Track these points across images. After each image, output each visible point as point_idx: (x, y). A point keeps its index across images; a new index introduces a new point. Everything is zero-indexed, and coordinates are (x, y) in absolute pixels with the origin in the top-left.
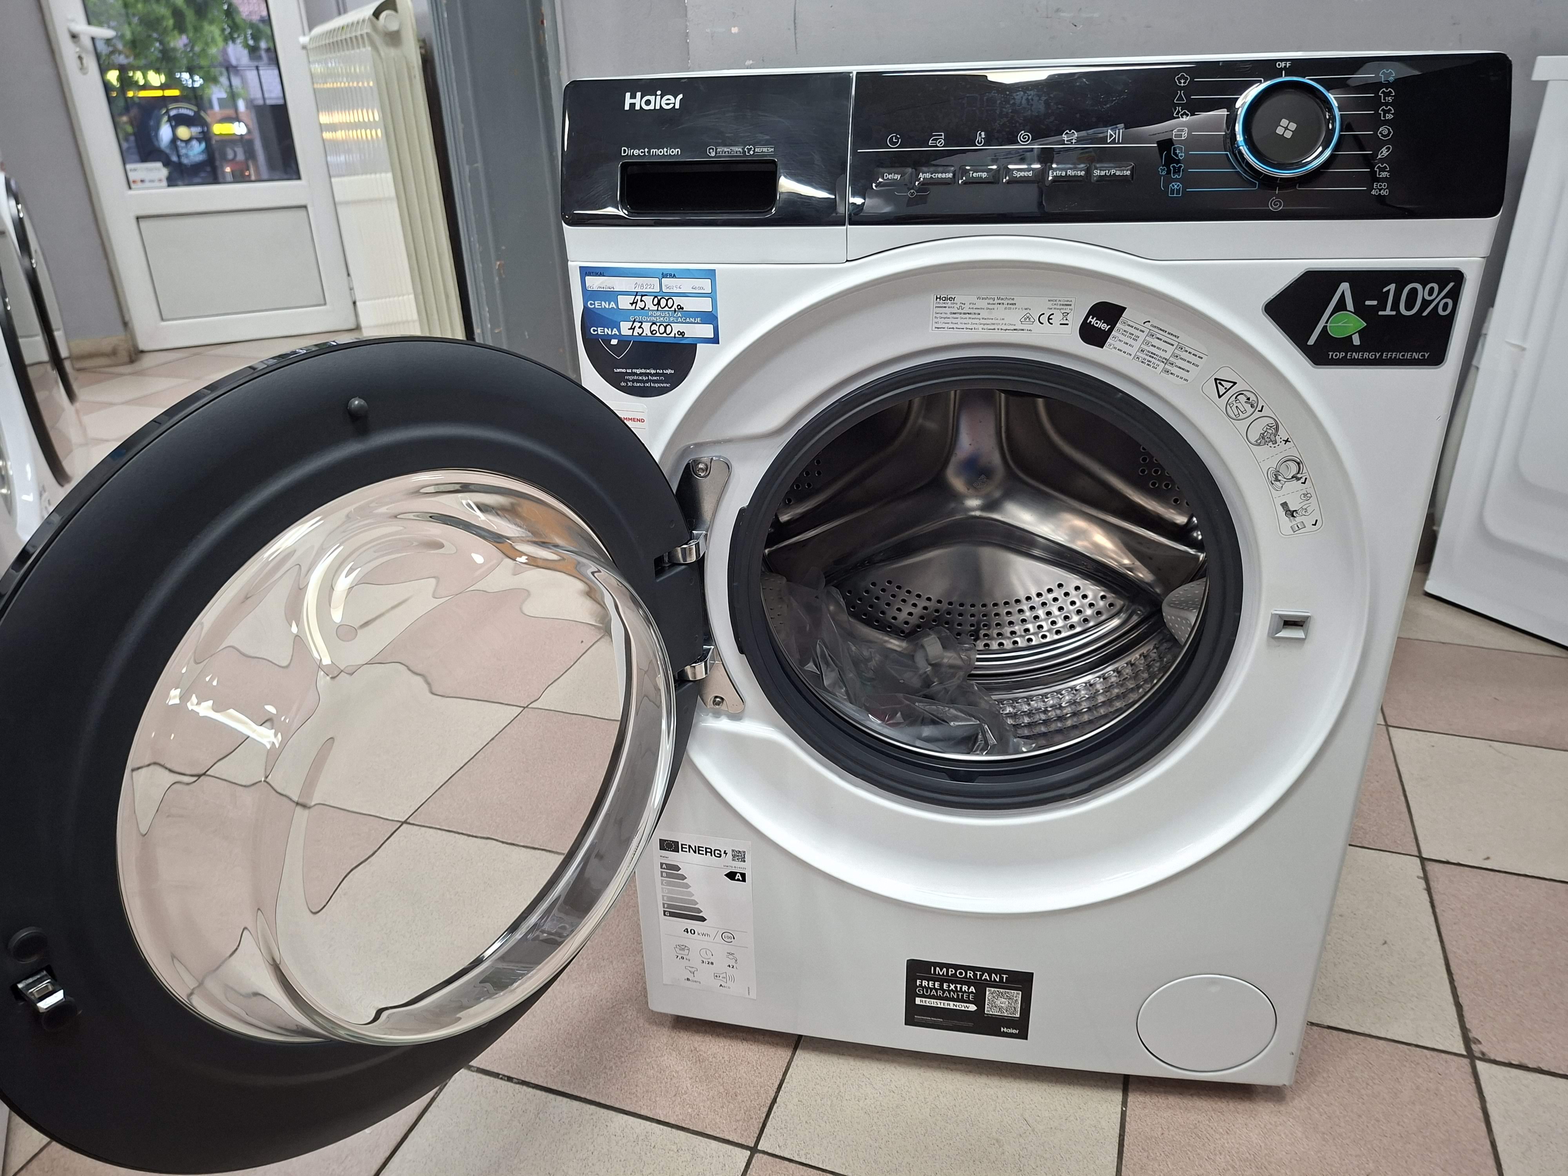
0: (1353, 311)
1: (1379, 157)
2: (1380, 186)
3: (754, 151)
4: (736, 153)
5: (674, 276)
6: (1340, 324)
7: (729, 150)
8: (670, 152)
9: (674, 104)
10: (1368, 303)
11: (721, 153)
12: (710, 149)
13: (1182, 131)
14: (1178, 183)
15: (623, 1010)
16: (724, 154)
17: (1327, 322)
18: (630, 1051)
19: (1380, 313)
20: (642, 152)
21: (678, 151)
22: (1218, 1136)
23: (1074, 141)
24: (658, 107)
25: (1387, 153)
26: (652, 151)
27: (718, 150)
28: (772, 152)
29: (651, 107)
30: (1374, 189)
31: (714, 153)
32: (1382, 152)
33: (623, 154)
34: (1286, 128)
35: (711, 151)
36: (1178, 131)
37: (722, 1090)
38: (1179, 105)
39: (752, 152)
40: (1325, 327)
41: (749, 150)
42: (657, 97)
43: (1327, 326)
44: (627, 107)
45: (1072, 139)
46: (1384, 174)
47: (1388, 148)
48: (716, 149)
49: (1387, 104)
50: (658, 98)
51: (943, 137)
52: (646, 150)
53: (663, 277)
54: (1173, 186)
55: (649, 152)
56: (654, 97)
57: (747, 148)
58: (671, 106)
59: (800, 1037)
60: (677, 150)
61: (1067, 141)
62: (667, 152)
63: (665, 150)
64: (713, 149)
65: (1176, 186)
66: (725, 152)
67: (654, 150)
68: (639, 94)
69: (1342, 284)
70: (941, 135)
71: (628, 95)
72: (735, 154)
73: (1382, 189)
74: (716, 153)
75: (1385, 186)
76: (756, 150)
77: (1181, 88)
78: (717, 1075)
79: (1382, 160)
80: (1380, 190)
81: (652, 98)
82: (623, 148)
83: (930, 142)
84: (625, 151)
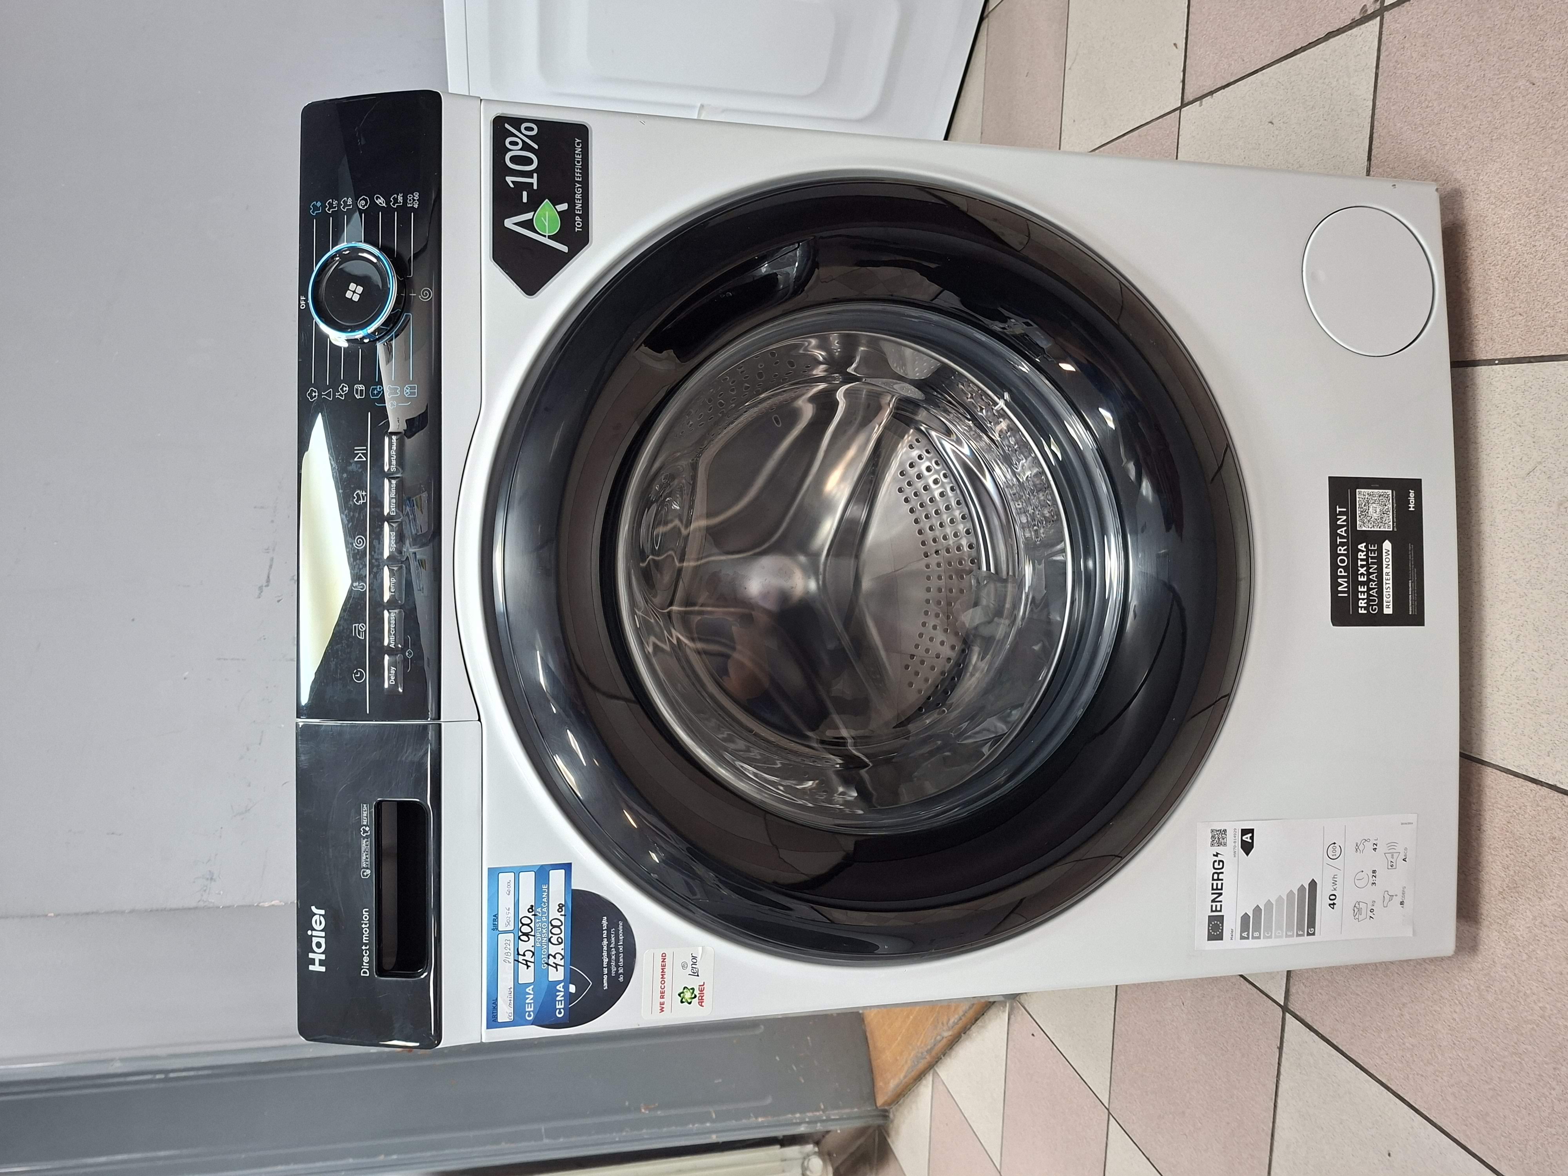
0: (533, 213)
1: (384, 205)
2: (410, 200)
3: (366, 826)
4: (367, 845)
5: (496, 916)
6: (547, 224)
7: (365, 854)
8: (366, 921)
9: (320, 915)
10: (525, 200)
11: (367, 863)
12: (364, 876)
13: (357, 390)
14: (405, 388)
15: (1464, 990)
16: (369, 860)
17: (545, 236)
18: (1516, 982)
19: (535, 187)
20: (366, 953)
21: (365, 911)
22: (1513, 253)
23: (364, 493)
24: (323, 934)
25: (381, 198)
26: (364, 941)
27: (364, 866)
28: (367, 806)
29: (323, 941)
30: (413, 206)
31: (367, 870)
32: (380, 203)
33: (368, 975)
34: (354, 292)
35: (365, 874)
36: (357, 393)
37: (1549, 858)
38: (334, 395)
39: (367, 829)
40: (550, 237)
41: (365, 831)
42: (313, 934)
43: (548, 236)
44: (323, 969)
45: (362, 495)
46: (400, 199)
47: (377, 198)
48: (364, 868)
49: (339, 205)
50: (314, 933)
51: (357, 625)
52: (364, 948)
53: (497, 929)
54: (407, 393)
55: (366, 945)
56: (313, 938)
57: (363, 833)
58: (322, 918)
59: (1463, 756)
60: (364, 913)
61: (364, 500)
62: (366, 924)
63: (363, 926)
64: (364, 872)
65: (408, 391)
66: (367, 858)
67: (364, 938)
68: (311, 955)
69: (506, 226)
70: (355, 627)
71: (311, 968)
72: (369, 846)
73: (413, 199)
74: (367, 868)
75: (410, 197)
76: (365, 823)
77: (320, 395)
78: (1531, 864)
79: (388, 202)
80: (414, 200)
81: (315, 940)
82: (362, 975)
83: (361, 638)
84: (365, 972)
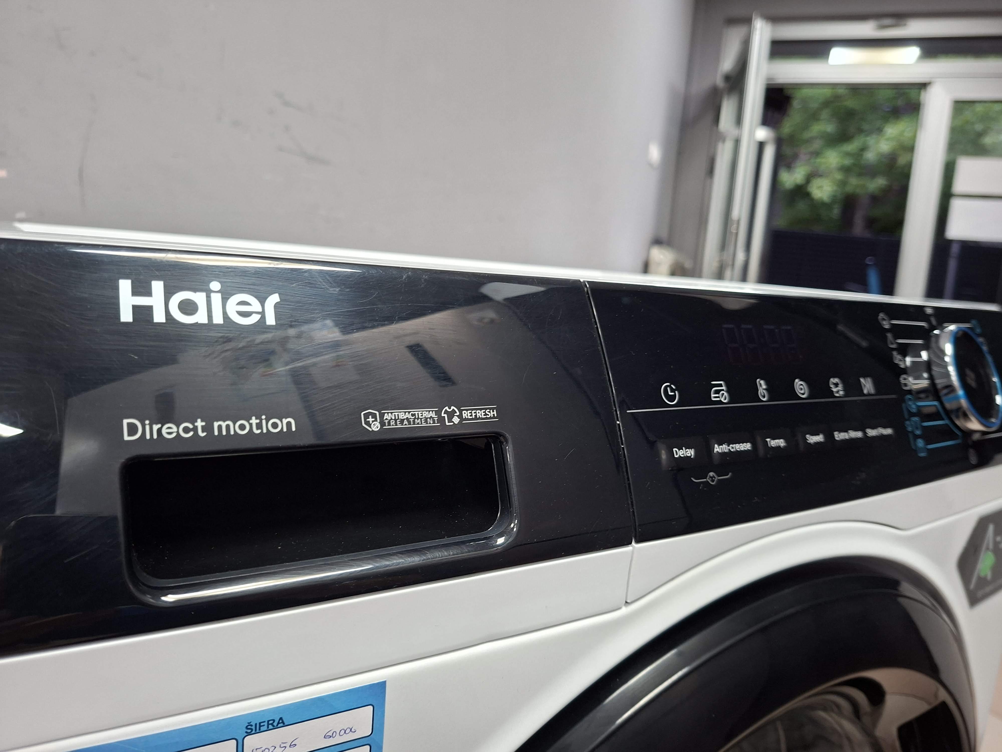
3: (460, 416)
4: (426, 421)
5: (281, 723)
7: (409, 416)
8: (268, 426)
9: (263, 314)
11: (392, 423)
12: (366, 416)
16: (399, 426)
20: (186, 430)
21: (289, 424)
24: (218, 319)
26: (216, 424)
27: (386, 416)
28: (494, 417)
29: (201, 317)
31: (378, 424)
33: (126, 438)
34: (970, 378)
35: (370, 419)
39: (456, 420)
41: (451, 415)
42: (213, 295)
44: (126, 316)
48: (382, 416)
50: (216, 299)
51: (724, 388)
52: (200, 424)
53: (249, 734)
55: (208, 428)
56: (203, 295)
57: (446, 412)
58: (254, 319)
60: (285, 421)
62: (259, 426)
63: (254, 421)
64: (374, 416)
65: (920, 444)
66: (402, 421)
67: (224, 425)
68: (158, 287)
71: (125, 286)
72: (424, 425)
74: (382, 423)
76: (464, 416)
77: (887, 331)
81: (199, 298)
82: (125, 422)
84: (132, 429)
